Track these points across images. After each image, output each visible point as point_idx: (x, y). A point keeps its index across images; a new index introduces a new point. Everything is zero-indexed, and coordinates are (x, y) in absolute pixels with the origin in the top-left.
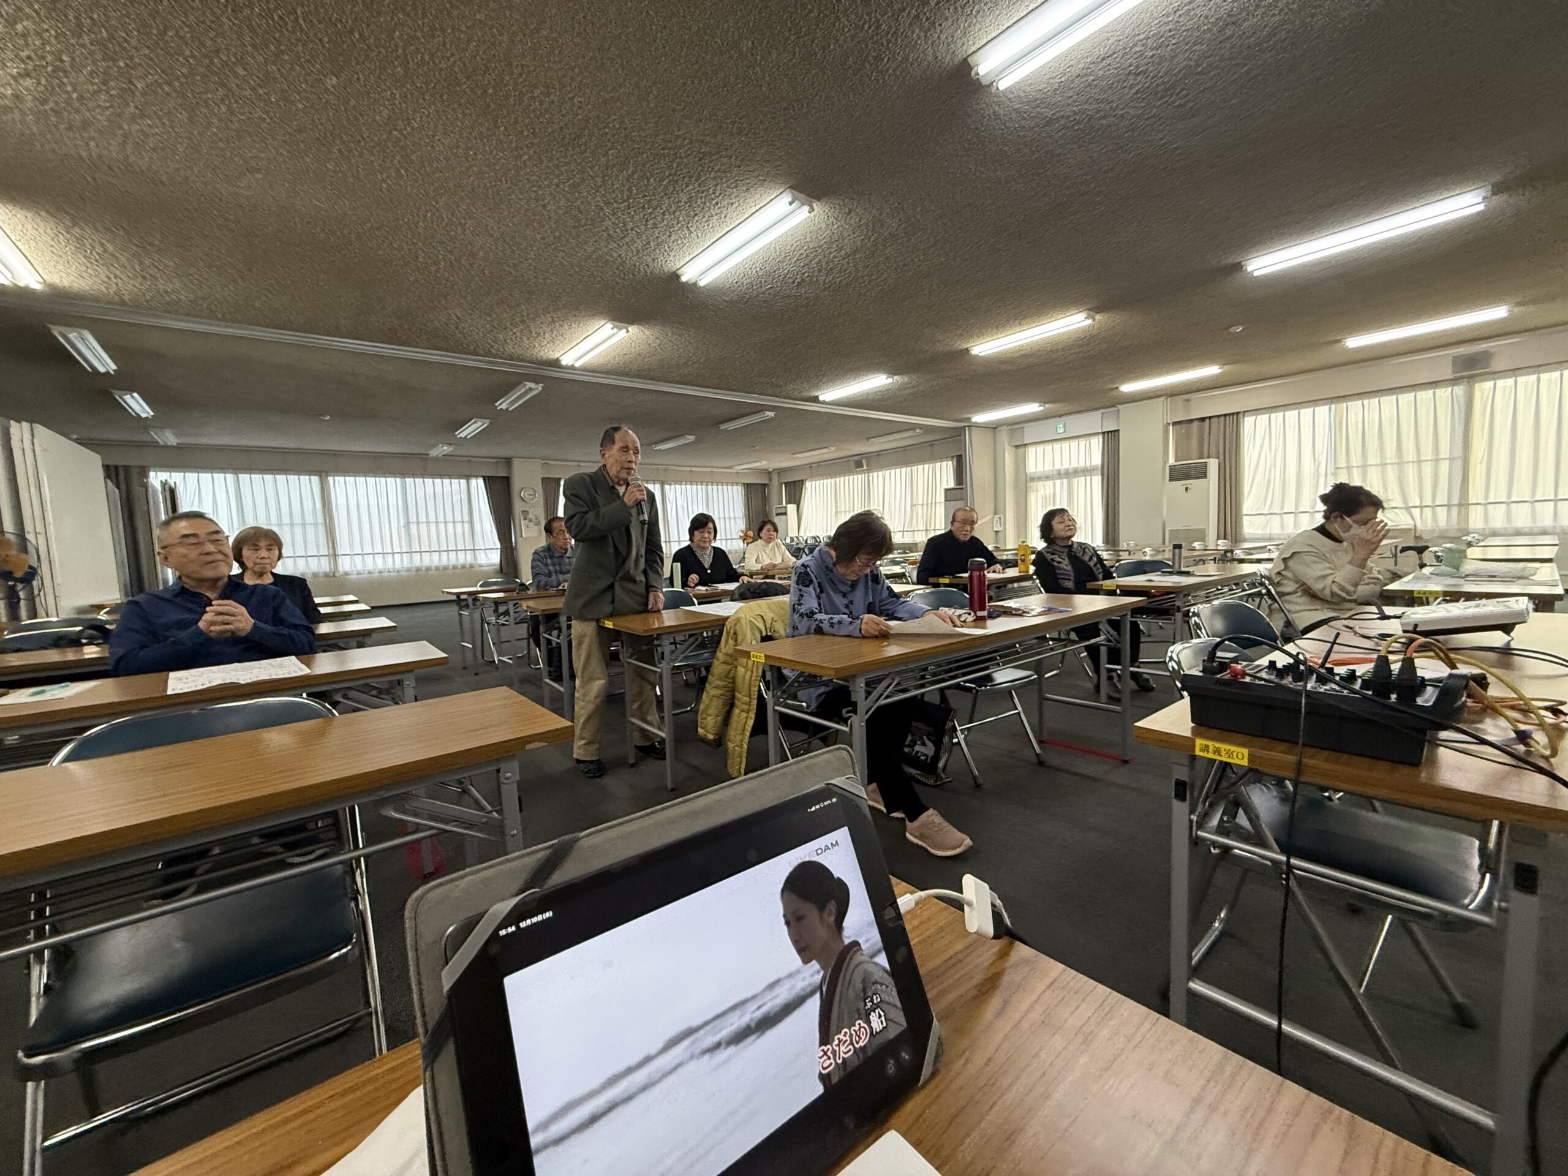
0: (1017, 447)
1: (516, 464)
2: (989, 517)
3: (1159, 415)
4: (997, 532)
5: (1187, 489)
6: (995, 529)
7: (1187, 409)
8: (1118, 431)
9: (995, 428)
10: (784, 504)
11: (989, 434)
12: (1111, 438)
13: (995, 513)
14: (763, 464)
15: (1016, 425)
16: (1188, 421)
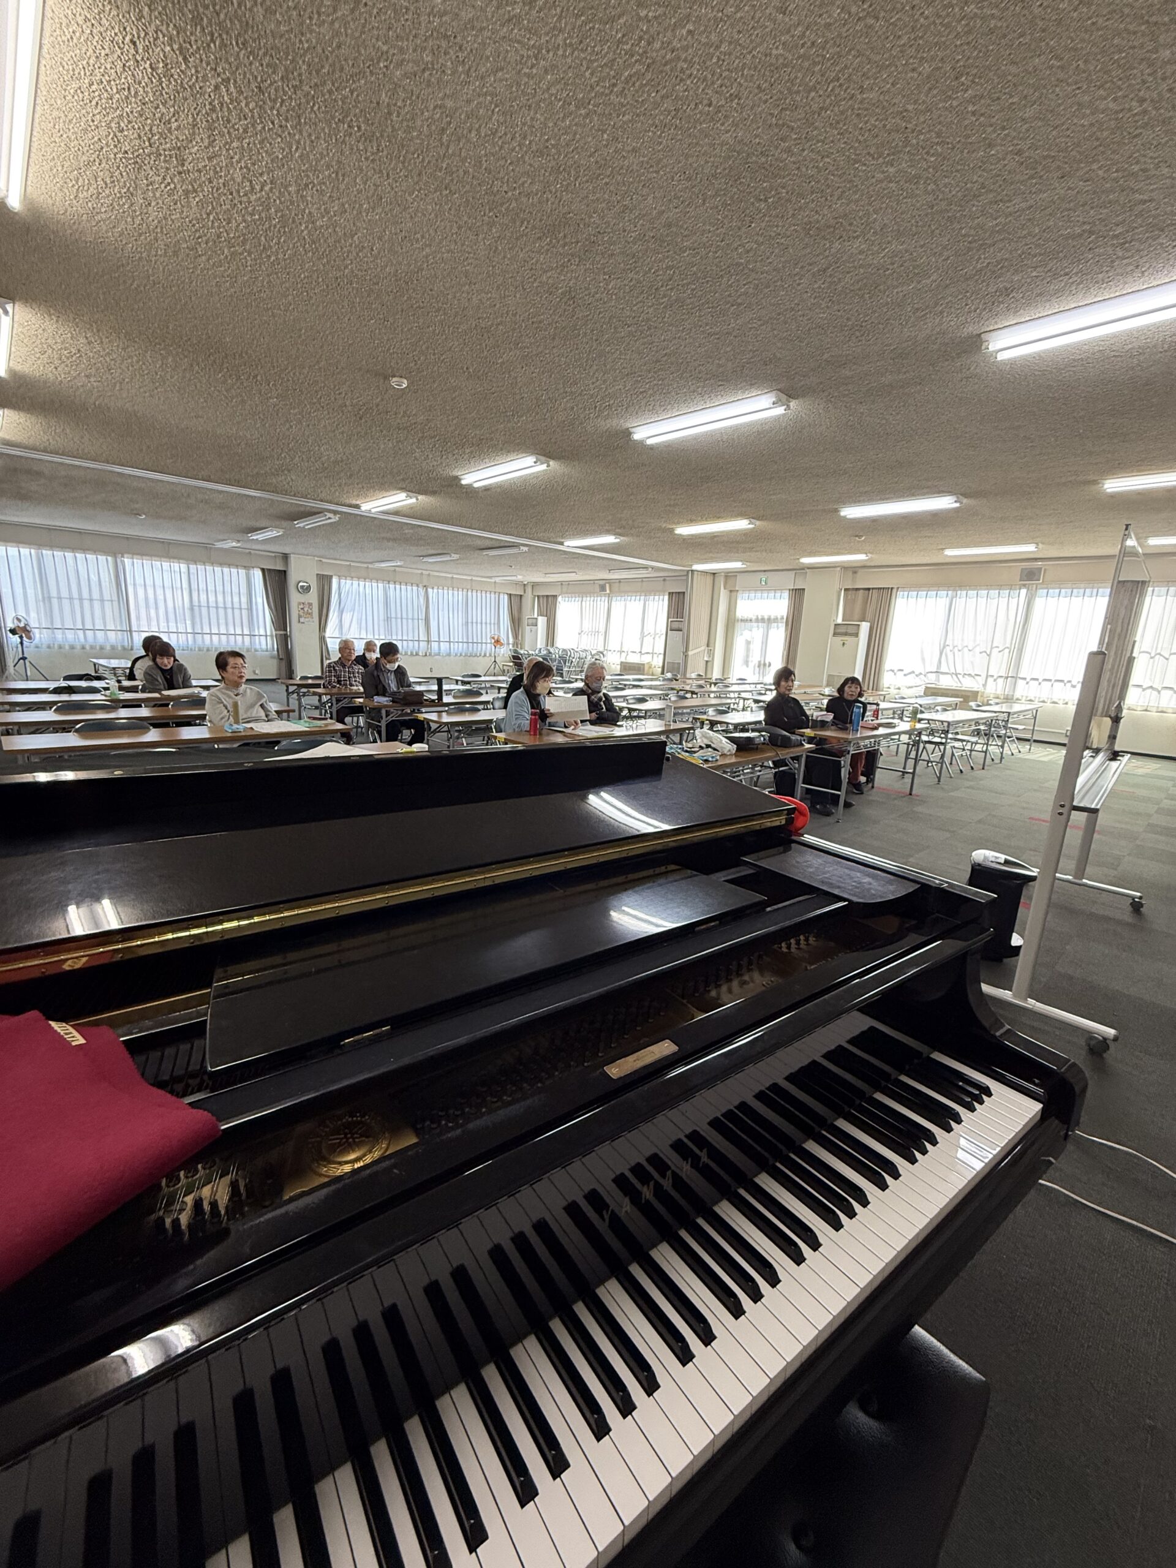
0: (731, 591)
1: (293, 559)
2: (703, 648)
3: (836, 583)
4: (707, 662)
5: (844, 644)
6: (706, 659)
7: (854, 581)
8: (804, 589)
9: (714, 574)
10: (536, 616)
11: (709, 579)
12: (798, 594)
13: (708, 646)
14: (520, 578)
15: (729, 575)
16: (853, 589)
